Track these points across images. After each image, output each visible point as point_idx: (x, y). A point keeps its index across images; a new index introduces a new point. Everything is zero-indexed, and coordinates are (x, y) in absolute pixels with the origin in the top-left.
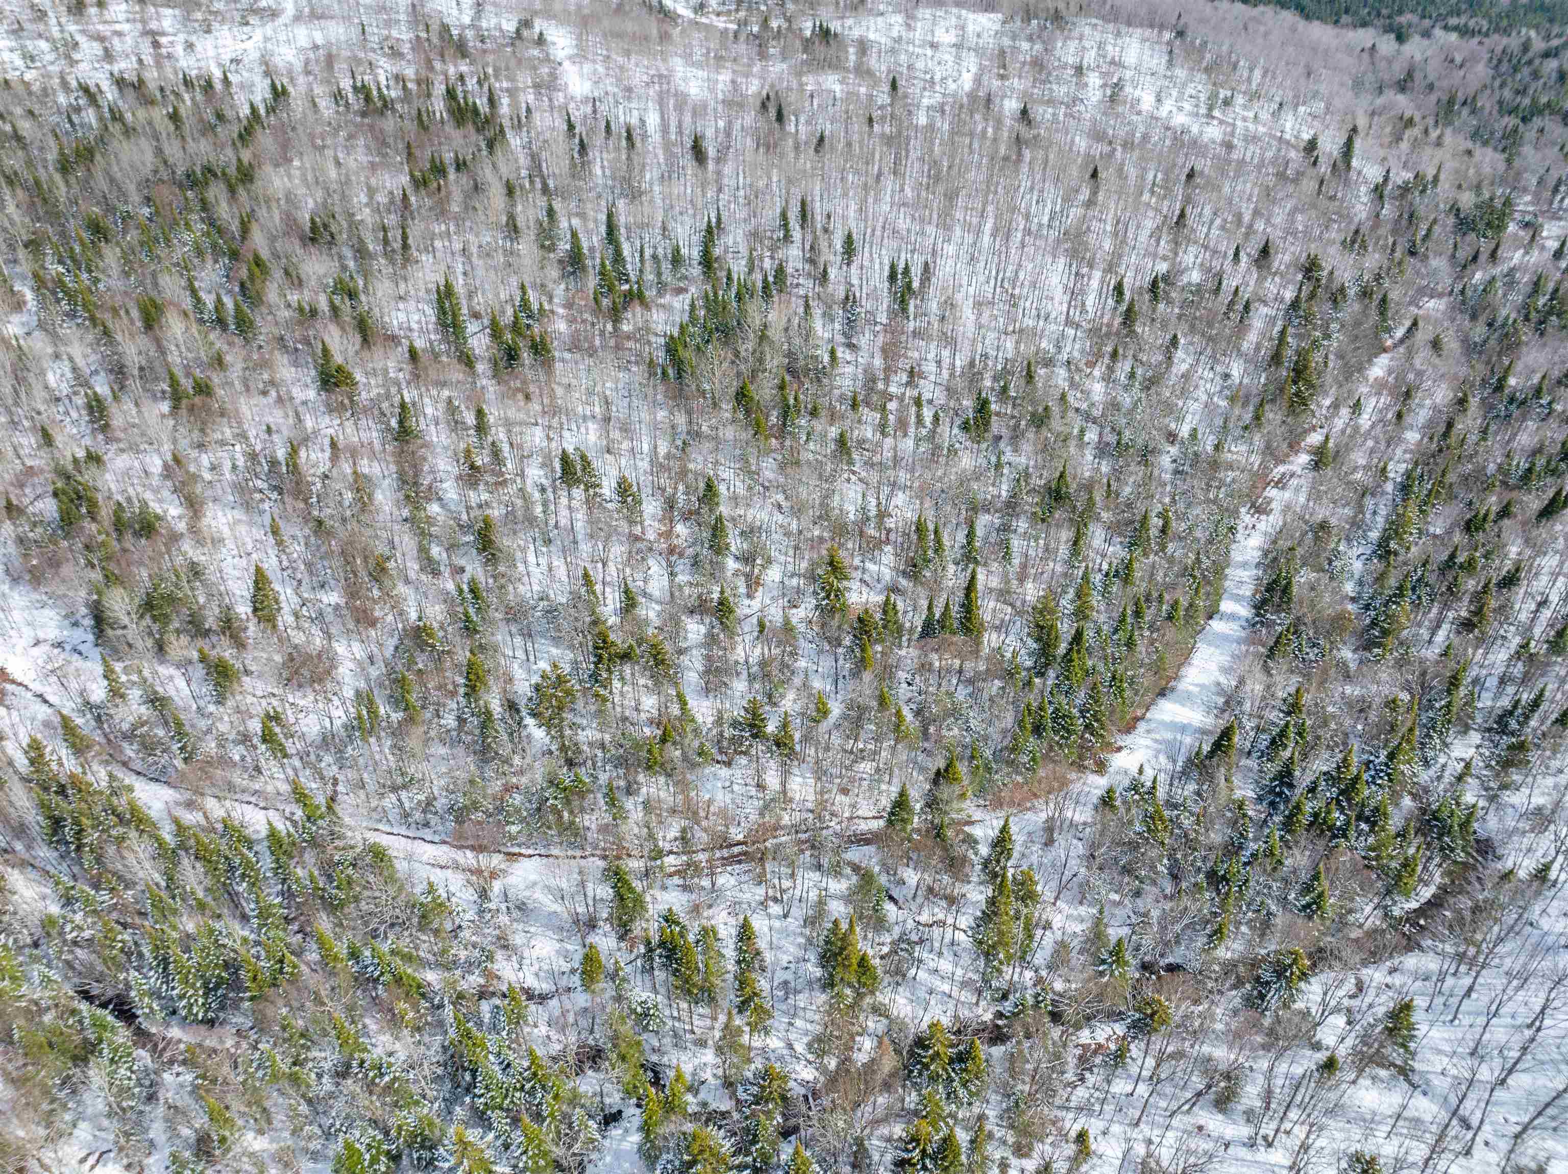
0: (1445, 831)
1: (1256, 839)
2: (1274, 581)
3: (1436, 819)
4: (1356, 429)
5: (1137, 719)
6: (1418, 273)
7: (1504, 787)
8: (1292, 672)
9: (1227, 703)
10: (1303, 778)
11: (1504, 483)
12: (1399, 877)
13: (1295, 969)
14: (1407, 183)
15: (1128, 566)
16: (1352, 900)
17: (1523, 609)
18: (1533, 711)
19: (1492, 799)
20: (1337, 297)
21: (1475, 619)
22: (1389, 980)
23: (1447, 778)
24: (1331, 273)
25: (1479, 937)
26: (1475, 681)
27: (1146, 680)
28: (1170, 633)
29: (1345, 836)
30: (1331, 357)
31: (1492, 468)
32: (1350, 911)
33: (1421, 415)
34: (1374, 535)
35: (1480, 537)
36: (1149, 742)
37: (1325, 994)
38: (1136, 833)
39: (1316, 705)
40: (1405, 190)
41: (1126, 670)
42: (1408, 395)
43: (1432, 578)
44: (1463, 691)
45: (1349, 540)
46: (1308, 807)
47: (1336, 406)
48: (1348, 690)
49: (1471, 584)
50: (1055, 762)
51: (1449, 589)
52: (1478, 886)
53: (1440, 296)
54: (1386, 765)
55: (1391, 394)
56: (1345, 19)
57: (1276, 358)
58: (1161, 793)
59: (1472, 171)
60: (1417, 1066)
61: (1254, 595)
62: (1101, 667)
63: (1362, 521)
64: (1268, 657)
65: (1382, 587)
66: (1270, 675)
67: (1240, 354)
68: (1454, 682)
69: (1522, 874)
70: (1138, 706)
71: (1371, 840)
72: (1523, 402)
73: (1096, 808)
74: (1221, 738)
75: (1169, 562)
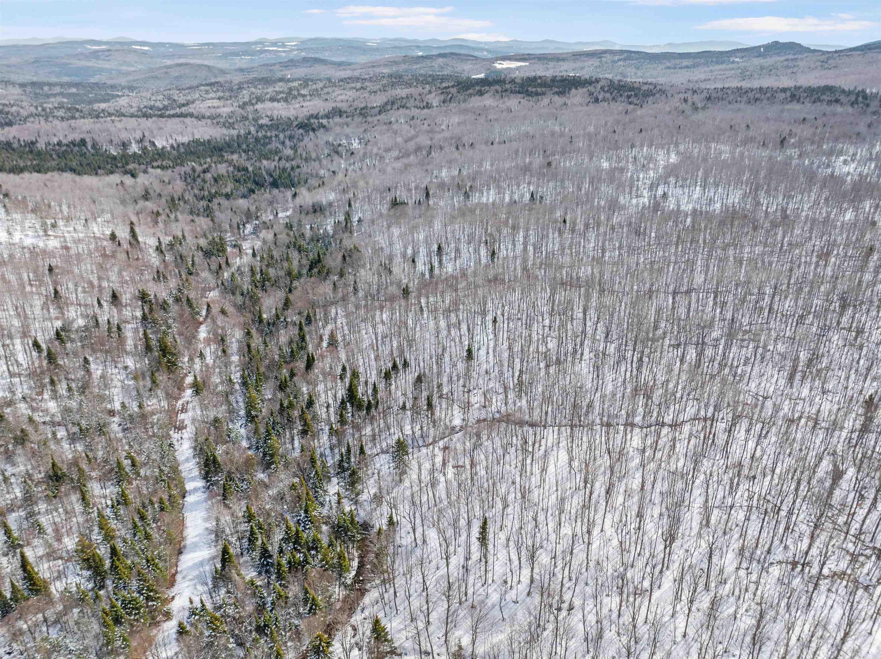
0: (346, 530)
1: (269, 595)
2: (207, 460)
3: (340, 527)
4: (207, 365)
5: (174, 575)
6: (198, 282)
7: (358, 494)
8: (240, 500)
9: (217, 535)
10: (273, 549)
11: (285, 362)
12: (340, 565)
13: (323, 644)
14: (171, 242)
15: (123, 495)
16: (328, 591)
17: (322, 412)
18: (349, 455)
19: (356, 503)
20: (164, 306)
21: (306, 428)
22: (363, 616)
23: (334, 506)
24: (155, 296)
25: (385, 567)
26: (321, 455)
27: (166, 550)
28: (167, 518)
29: (308, 563)
30: (176, 336)
31: (277, 357)
32: (330, 597)
33: (234, 347)
34: (242, 413)
35: (288, 390)
36: (187, 583)
37: (342, 645)
38: (207, 637)
39: (260, 509)
40: (171, 245)
41: (153, 552)
42: (223, 340)
43: (278, 419)
44: (319, 463)
45: (232, 421)
46: (284, 562)
47: (191, 359)
48: (270, 492)
49: (296, 413)
51: (288, 420)
52: (372, 545)
53: (214, 289)
54: (306, 517)
55: (215, 343)
56: (100, 171)
57: (148, 348)
58: (209, 606)
59: (198, 229)
60: (396, 645)
61: (200, 473)
62: (137, 560)
63: (233, 408)
64: (224, 499)
65: (259, 435)
66: (230, 508)
67: (127, 353)
68: (313, 461)
69: (385, 527)
70: (171, 567)
71: (320, 557)
72: (274, 324)
73: (177, 640)
74: (223, 555)
75: (145, 480)
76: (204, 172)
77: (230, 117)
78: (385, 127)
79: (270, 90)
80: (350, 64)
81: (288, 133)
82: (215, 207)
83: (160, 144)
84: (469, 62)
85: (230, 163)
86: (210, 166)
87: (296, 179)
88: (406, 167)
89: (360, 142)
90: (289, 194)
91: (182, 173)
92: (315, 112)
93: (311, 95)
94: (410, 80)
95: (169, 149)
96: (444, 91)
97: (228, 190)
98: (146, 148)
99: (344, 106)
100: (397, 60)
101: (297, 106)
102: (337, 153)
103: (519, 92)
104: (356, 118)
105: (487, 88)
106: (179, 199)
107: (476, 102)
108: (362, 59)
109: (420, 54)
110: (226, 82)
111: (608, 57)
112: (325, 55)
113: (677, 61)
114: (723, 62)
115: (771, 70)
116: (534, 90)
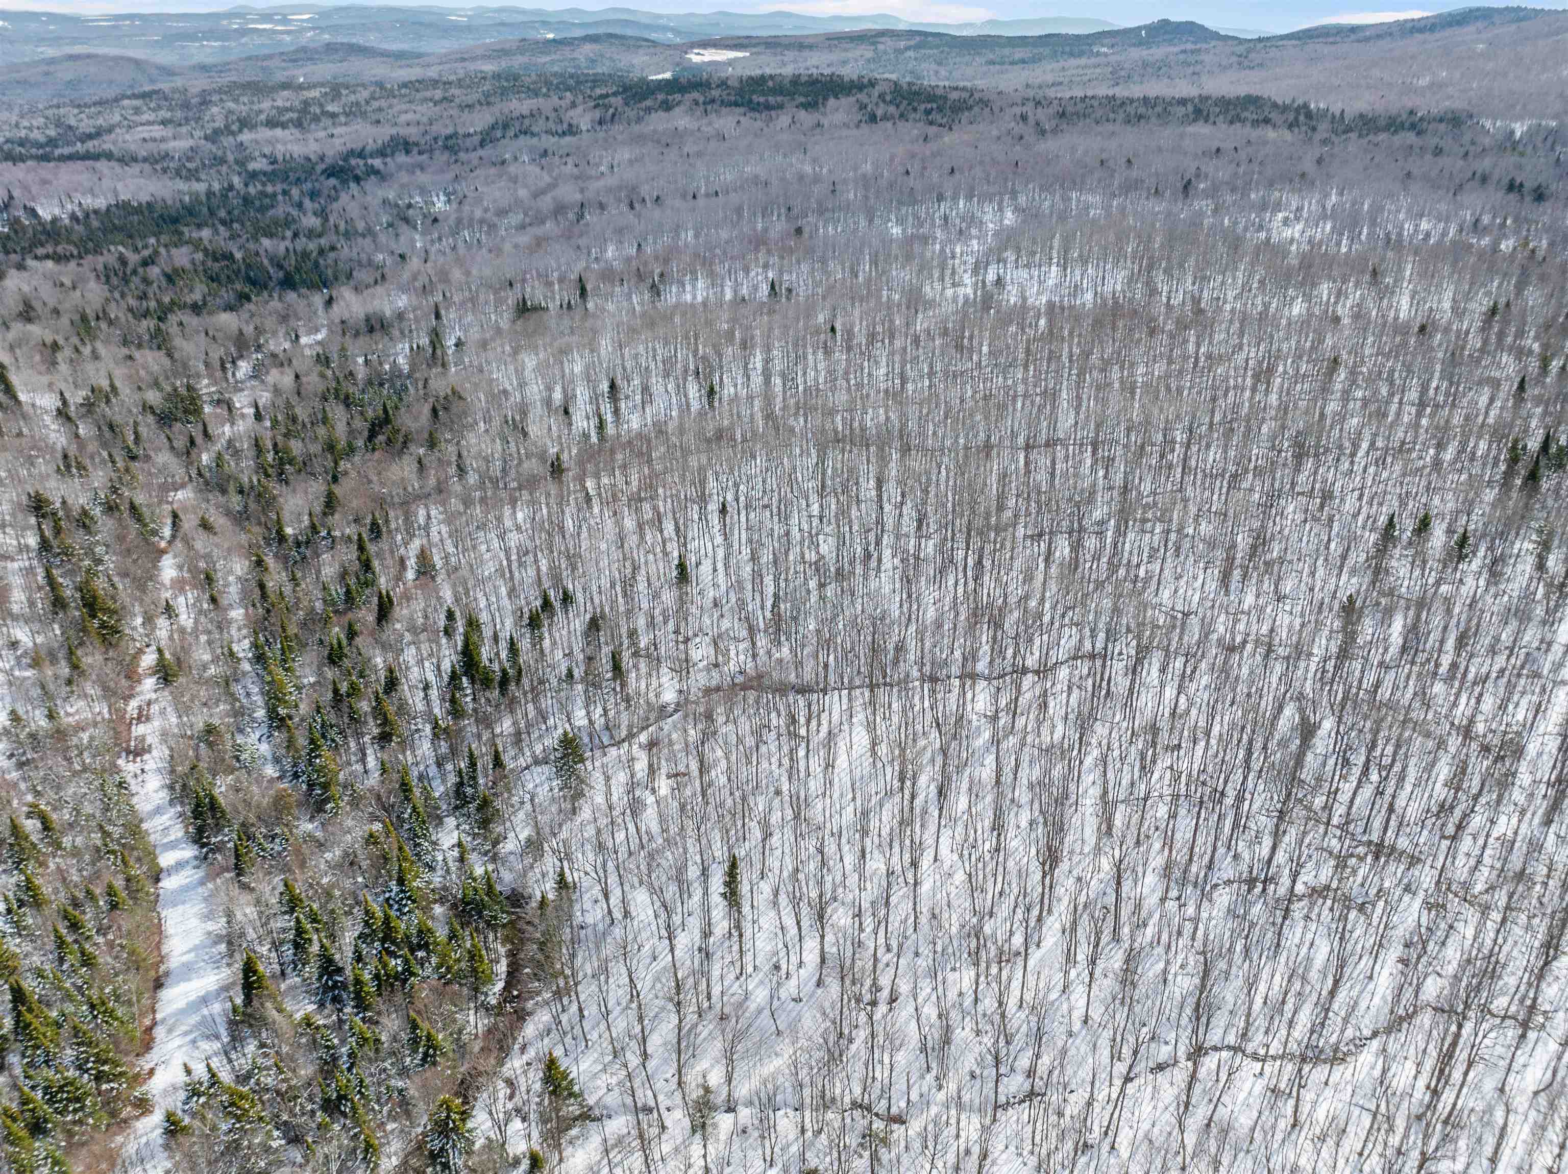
0: (480, 908)
1: (343, 1042)
2: (198, 805)
3: (468, 904)
4: (182, 631)
5: (149, 1029)
6: (150, 474)
7: (496, 843)
8: (270, 873)
9: (230, 943)
10: (344, 956)
11: (336, 612)
12: (474, 970)
13: (453, 1116)
14: (87, 398)
15: (29, 888)
16: (455, 1021)
17: (417, 702)
18: (475, 771)
19: (494, 859)
20: (84, 522)
21: (387, 729)
22: (525, 1058)
23: (453, 866)
24: (64, 502)
25: (558, 967)
26: (421, 778)
27: (130, 983)
28: (125, 922)
29: (413, 974)
30: (116, 579)
31: (319, 605)
32: (460, 1032)
33: (233, 591)
34: (261, 713)
35: (346, 663)
36: (178, 1042)
37: (491, 1113)
38: (226, 1134)
39: (311, 885)
40: (89, 406)
41: (102, 989)
42: (209, 579)
43: (332, 718)
44: (417, 792)
45: (241, 731)
46: (367, 976)
47: (149, 620)
48: (328, 856)
49: (365, 706)
50: (83, 1144)
51: (352, 718)
52: (531, 929)
53: (183, 486)
54: (402, 891)
55: (195, 587)
57: (58, 603)
58: (226, 1077)
59: (142, 373)
60: (590, 1102)
61: (187, 832)
62: (69, 1007)
63: (242, 707)
64: (238, 875)
65: (297, 751)
66: (252, 890)
67: (15, 618)
68: (405, 788)
69: (551, 896)
70: (143, 1015)
71: (434, 960)
72: (308, 542)
73: (167, 1147)
74: (246, 978)
75: (74, 856)
76: (145, 263)
77: (189, 159)
78: (493, 171)
79: (266, 105)
80: (419, 56)
81: (307, 186)
82: (174, 330)
83: (45, 213)
84: (641, 51)
85: (197, 245)
86: (156, 253)
87: (330, 272)
88: (539, 242)
89: (449, 201)
90: (318, 299)
91: (100, 267)
92: (357, 146)
93: (347, 115)
94: (535, 83)
95: (67, 221)
96: (600, 102)
97: (197, 296)
98: (17, 220)
99: (412, 133)
100: (507, 46)
101: (322, 134)
102: (406, 220)
103: (736, 104)
104: (437, 152)
105: (678, 97)
106: (98, 318)
107: (658, 122)
108: (440, 46)
109: (551, 36)
110: (174, 90)
111: (888, 44)
112: (372, 40)
113: (1007, 51)
114: (1081, 54)
115: (1158, 69)
116: (762, 99)
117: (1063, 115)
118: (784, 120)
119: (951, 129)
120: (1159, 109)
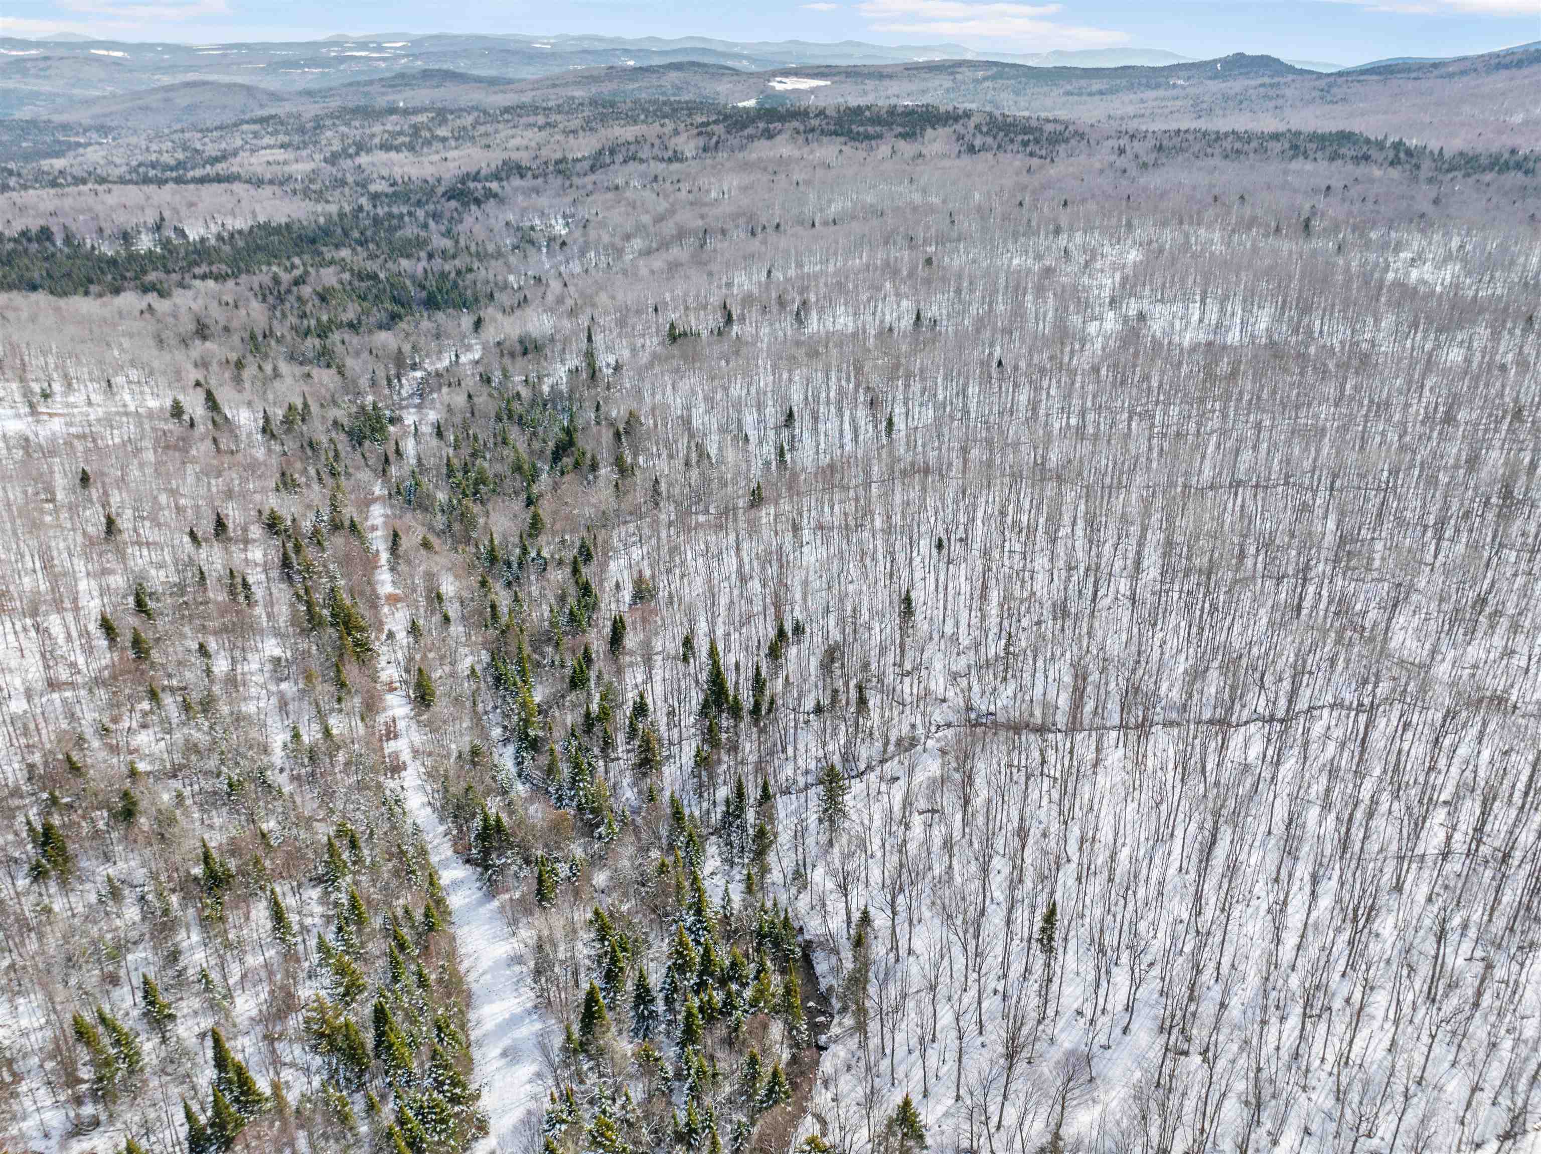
3: (764, 937)
12: (790, 1006)
14: (286, 416)
21: (650, 756)
24: (294, 520)
40: (288, 424)
51: (606, 743)
59: (321, 390)
68: (679, 816)
76: (297, 282)
77: (311, 181)
78: (610, 195)
79: (377, 128)
80: (510, 82)
81: (431, 207)
83: (193, 235)
84: (725, 79)
85: (343, 265)
86: (306, 273)
87: (469, 292)
88: (674, 267)
89: (567, 224)
90: (467, 320)
91: (256, 287)
92: (473, 170)
93: (457, 139)
94: (632, 110)
95: (213, 241)
96: (702, 130)
97: (350, 315)
98: (169, 241)
99: (524, 158)
100: (595, 73)
101: (436, 158)
102: (531, 242)
103: (836, 133)
104: (551, 177)
105: (778, 125)
106: (265, 336)
107: (762, 150)
108: (529, 73)
109: (631, 63)
110: (290, 115)
111: (966, 74)
112: (461, 66)
113: (1083, 83)
114: (1158, 86)
115: (1240, 101)
116: (861, 129)
117: (1160, 148)
118: (884, 149)
119: (1052, 160)
120: (1254, 144)
